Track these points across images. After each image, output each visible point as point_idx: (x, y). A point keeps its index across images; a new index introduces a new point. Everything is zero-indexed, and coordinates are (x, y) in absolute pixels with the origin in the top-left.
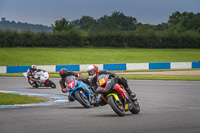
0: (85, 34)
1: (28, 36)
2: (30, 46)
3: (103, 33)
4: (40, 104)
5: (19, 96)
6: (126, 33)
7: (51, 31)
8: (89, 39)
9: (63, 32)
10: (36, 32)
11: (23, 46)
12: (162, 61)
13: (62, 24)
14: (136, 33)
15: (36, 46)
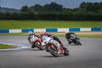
0: (36, 13)
1: (8, 14)
2: (9, 19)
3: (46, 13)
4: (14, 49)
5: (3, 45)
6: (57, 13)
7: (20, 12)
8: (39, 16)
9: (26, 12)
10: (11, 12)
11: (5, 19)
12: (76, 27)
13: (25, 8)
14: (63, 13)
15: (12, 19)
